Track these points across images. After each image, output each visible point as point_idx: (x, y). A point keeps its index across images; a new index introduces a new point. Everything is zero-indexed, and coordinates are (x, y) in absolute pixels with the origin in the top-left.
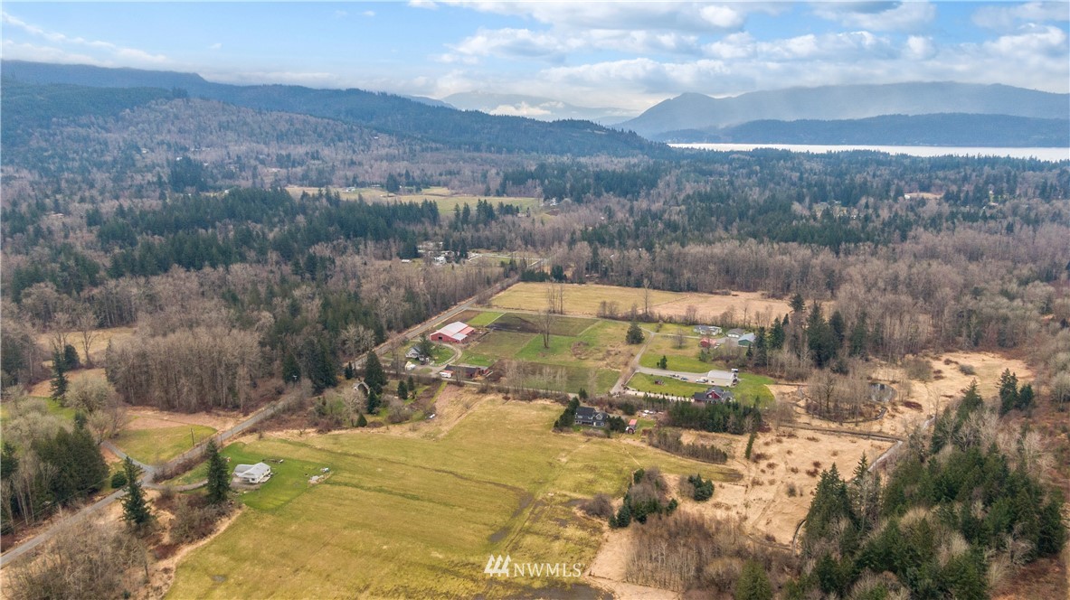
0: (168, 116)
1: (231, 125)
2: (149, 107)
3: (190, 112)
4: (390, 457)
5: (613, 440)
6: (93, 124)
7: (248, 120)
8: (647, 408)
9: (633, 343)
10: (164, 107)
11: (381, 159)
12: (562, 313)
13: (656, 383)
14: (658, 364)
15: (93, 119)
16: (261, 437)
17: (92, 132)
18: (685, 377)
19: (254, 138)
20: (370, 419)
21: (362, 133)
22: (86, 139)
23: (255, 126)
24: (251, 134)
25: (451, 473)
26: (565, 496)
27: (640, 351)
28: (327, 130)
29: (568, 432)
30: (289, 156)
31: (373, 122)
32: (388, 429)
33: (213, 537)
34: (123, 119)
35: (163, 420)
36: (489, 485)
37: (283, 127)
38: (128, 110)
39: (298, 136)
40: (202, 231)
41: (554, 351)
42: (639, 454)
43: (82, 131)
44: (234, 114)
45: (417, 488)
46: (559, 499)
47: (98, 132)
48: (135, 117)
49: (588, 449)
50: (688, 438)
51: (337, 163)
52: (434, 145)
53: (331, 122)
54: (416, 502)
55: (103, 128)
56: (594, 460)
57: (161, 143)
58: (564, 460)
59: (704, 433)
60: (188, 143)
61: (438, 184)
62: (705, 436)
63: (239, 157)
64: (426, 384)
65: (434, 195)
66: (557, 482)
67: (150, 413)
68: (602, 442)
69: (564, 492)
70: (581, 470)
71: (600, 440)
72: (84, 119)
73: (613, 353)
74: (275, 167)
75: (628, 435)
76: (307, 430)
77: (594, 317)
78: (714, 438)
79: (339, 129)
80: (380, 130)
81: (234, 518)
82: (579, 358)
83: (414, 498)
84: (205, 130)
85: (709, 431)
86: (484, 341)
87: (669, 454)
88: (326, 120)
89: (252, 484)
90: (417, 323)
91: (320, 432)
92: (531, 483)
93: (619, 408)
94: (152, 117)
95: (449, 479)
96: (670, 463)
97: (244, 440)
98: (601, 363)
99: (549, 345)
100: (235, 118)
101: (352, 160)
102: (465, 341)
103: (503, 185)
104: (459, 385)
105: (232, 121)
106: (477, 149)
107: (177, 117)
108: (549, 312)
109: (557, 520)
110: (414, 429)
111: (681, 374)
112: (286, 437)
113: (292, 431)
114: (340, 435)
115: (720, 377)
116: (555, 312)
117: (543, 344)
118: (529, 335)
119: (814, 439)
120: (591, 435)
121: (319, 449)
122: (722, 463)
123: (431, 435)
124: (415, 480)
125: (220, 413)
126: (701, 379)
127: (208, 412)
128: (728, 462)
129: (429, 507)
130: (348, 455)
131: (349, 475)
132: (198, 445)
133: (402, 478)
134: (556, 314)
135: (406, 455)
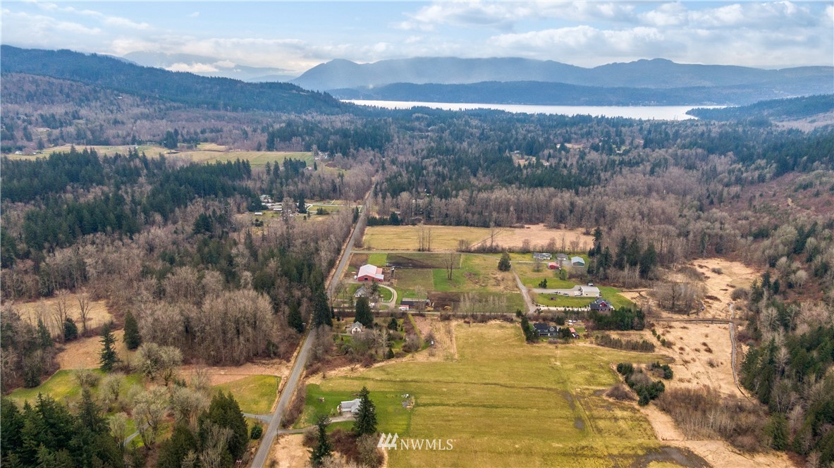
4: (441, 379)
8: (570, 319)
11: (139, 118)
12: (429, 250)
13: (552, 299)
14: (539, 285)
16: (323, 377)
18: (566, 293)
25: (496, 384)
26: (588, 389)
27: (515, 276)
29: (537, 342)
32: (413, 357)
35: (221, 374)
36: (532, 389)
45: (487, 399)
46: (586, 392)
49: (563, 353)
52: (176, 105)
56: (577, 361)
58: (558, 364)
61: (206, 141)
64: (399, 318)
65: (210, 150)
66: (572, 380)
68: (567, 347)
69: (584, 387)
70: (577, 369)
73: (499, 279)
75: (579, 340)
78: (630, 335)
82: (481, 286)
83: (492, 407)
86: (399, 278)
92: (557, 384)
95: (500, 389)
97: (313, 382)
98: (500, 288)
99: (452, 277)
104: (422, 315)
108: (419, 250)
109: (602, 407)
110: (432, 355)
111: (559, 291)
112: (343, 374)
113: (342, 369)
114: (382, 366)
115: (592, 291)
116: (423, 250)
117: (447, 277)
118: (425, 270)
119: (684, 328)
120: (555, 343)
121: (381, 381)
122: (654, 351)
123: (449, 358)
124: (477, 393)
125: (264, 362)
126: (577, 293)
127: (253, 362)
128: (657, 350)
129: (511, 412)
130: (408, 381)
131: (427, 397)
132: (280, 392)
133: (466, 393)
134: (425, 252)
135: (449, 376)
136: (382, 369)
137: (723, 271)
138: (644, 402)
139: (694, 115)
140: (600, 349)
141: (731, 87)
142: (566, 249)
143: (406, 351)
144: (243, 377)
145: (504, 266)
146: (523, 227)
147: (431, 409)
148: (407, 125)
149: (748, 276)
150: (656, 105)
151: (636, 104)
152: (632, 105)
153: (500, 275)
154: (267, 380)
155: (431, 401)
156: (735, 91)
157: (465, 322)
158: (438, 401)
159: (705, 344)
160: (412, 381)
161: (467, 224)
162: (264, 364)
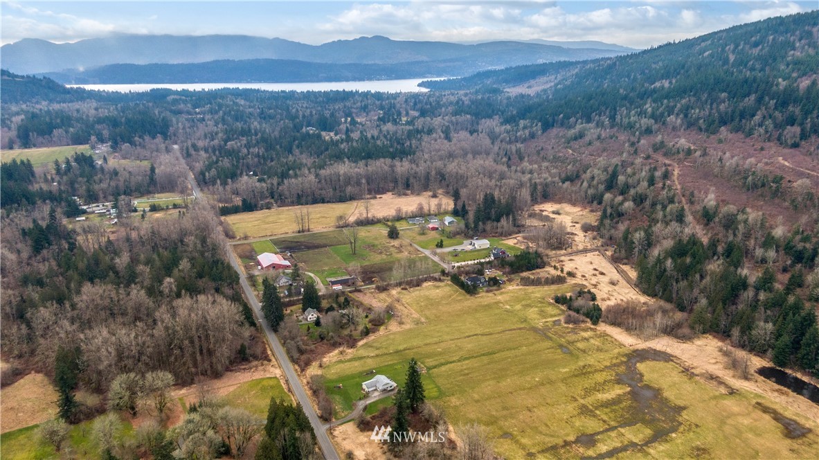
9: (394, 238)
12: (309, 230)
13: (456, 255)
16: (320, 367)
26: (547, 321)
29: (478, 293)
45: (481, 349)
46: (548, 324)
54: (497, 355)
58: (508, 307)
66: (530, 318)
69: (544, 320)
70: (525, 308)
71: (498, 292)
76: (340, 350)
77: (334, 229)
91: (350, 347)
92: (522, 323)
95: (483, 338)
97: (313, 373)
98: (405, 254)
108: (299, 232)
109: (569, 333)
110: (401, 323)
111: (456, 247)
112: (335, 359)
113: (331, 354)
114: (366, 343)
115: (482, 243)
116: (303, 231)
117: (351, 252)
118: (323, 249)
119: (571, 260)
120: (491, 291)
121: (377, 356)
122: (567, 282)
123: (418, 322)
124: (469, 345)
125: (243, 367)
126: (470, 247)
127: (231, 371)
128: (568, 281)
129: (508, 353)
130: (401, 351)
131: (431, 360)
132: (289, 390)
133: (460, 348)
134: (305, 233)
135: (432, 337)
136: (367, 345)
137: (561, 212)
138: (595, 323)
139: (425, 87)
140: (528, 289)
141: (445, 61)
142: (432, 212)
143: (375, 325)
144: (235, 387)
145: (393, 234)
146: (376, 198)
147: (443, 368)
148: (173, 108)
149: (581, 213)
150: (387, 79)
151: (370, 79)
152: (368, 80)
153: (396, 243)
154: (265, 383)
155: (436, 363)
156: (448, 64)
157: (402, 289)
158: (443, 361)
159: (595, 269)
160: (405, 350)
161: (323, 201)
162: (244, 369)
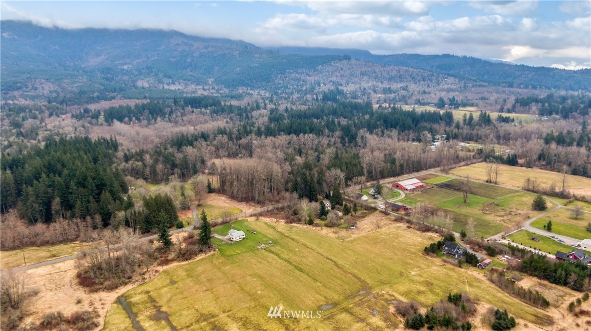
0: (338, 69)
1: (367, 73)
2: (331, 64)
3: (348, 66)
4: (309, 245)
5: (463, 270)
6: (304, 73)
7: (376, 70)
8: (508, 254)
9: (535, 209)
10: (337, 64)
11: (443, 90)
12: (496, 183)
13: (533, 239)
14: (545, 226)
15: (304, 71)
16: (258, 219)
17: (302, 77)
18: (563, 239)
19: (377, 80)
20: (317, 221)
21: (438, 76)
22: (299, 79)
23: (379, 74)
24: (377, 77)
25: (334, 262)
26: (393, 296)
27: (537, 216)
28: (418, 75)
29: (432, 256)
30: (390, 88)
31: (451, 72)
32: (322, 229)
33: (190, 261)
34: (318, 70)
37: (394, 73)
38: (320, 66)
39: (401, 78)
40: (315, 120)
41: (469, 205)
42: (475, 284)
43: (298, 76)
44: (370, 67)
45: (307, 265)
46: (387, 296)
47: (305, 76)
48: (323, 69)
49: (438, 271)
50: (527, 283)
51: (416, 92)
52: (483, 84)
53: (422, 71)
54: (299, 273)
55: (308, 75)
56: (435, 279)
57: (331, 81)
58: (413, 273)
59: (546, 282)
60: (343, 82)
61: (472, 105)
62: (545, 286)
63: (364, 89)
64: (366, 210)
65: (465, 111)
66: (394, 286)
67: (224, 198)
68: (453, 269)
69: (394, 293)
70: (420, 283)
71: (452, 267)
72: (300, 70)
73: (513, 214)
74: (381, 94)
75: (477, 269)
76: (281, 220)
77: (520, 189)
79: (425, 75)
80: (449, 75)
81: (207, 255)
82: (484, 213)
83: (301, 270)
84: (353, 76)
85: (551, 282)
86: (425, 193)
87: (500, 290)
88: (419, 70)
89: (232, 241)
90: (391, 177)
91: (287, 222)
92: (378, 282)
93: (485, 250)
94: (330, 69)
95: (331, 264)
96: (494, 296)
97: (250, 219)
98: (498, 218)
99: (467, 201)
100: (369, 69)
101: (424, 90)
102: (412, 190)
103: (514, 106)
104: (386, 213)
105: (368, 71)
106: (511, 86)
107: (342, 69)
112: (269, 222)
114: (295, 226)
121: (278, 232)
125: (252, 204)
126: (576, 244)
127: (248, 202)
131: (279, 248)
132: (228, 217)
133: (305, 257)
143: (325, 225)
155: (276, 251)
158: (279, 252)
160: (291, 238)
